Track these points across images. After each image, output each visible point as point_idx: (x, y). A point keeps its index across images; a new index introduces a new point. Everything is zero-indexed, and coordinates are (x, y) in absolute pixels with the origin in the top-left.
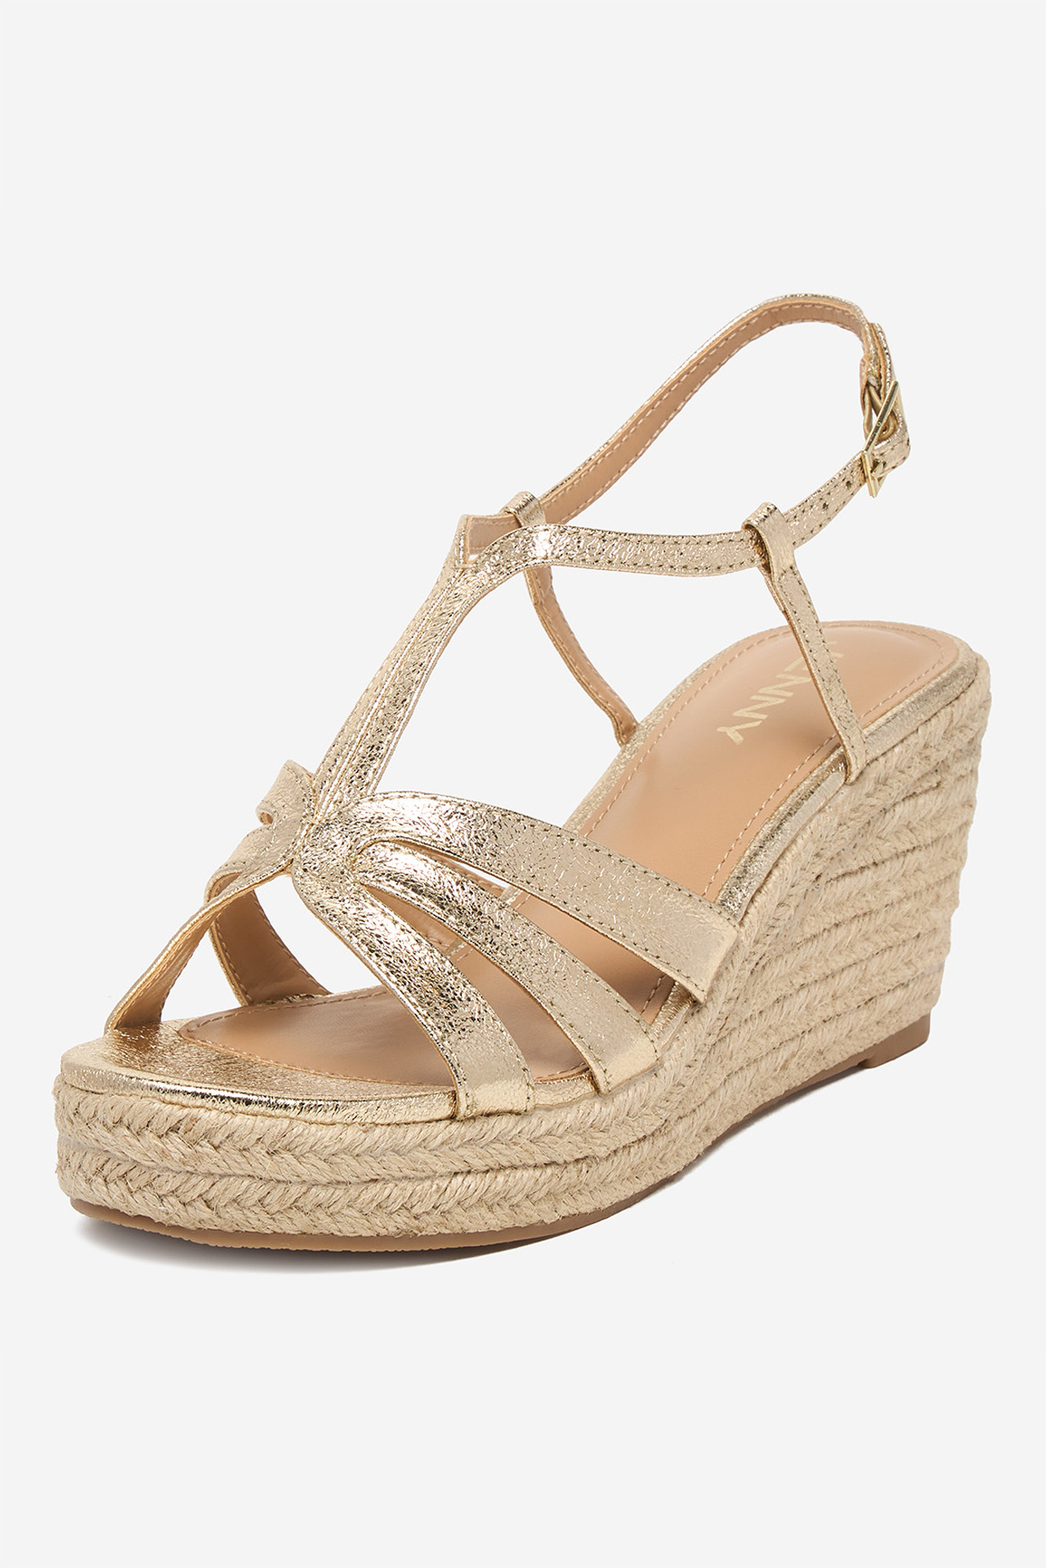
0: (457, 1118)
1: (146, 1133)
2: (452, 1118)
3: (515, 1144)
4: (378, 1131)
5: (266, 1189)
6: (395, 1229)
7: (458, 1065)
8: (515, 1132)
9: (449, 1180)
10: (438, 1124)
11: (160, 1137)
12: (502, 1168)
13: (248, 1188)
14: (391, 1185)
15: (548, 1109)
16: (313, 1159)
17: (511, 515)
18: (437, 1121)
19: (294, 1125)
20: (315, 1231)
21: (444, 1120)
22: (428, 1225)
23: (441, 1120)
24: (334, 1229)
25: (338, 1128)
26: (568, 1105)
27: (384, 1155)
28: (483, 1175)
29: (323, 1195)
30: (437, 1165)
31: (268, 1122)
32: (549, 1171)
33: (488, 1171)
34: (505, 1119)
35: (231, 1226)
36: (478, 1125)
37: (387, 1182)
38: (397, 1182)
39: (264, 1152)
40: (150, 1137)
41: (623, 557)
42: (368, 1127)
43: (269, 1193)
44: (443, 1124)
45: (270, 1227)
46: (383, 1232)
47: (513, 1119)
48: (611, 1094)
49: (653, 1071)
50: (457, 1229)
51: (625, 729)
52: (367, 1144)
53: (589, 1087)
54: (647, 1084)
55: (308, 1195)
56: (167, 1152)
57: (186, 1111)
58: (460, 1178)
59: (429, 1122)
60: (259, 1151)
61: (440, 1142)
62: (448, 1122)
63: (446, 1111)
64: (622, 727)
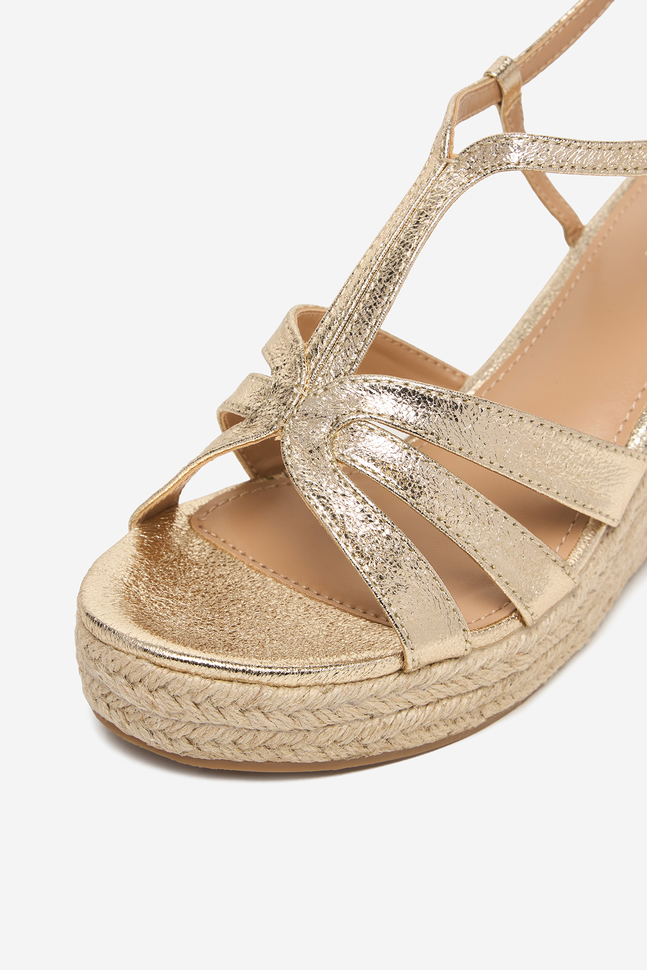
0: (405, 672)
1: (140, 686)
2: (401, 671)
3: (452, 682)
4: (337, 690)
5: (240, 734)
6: (346, 756)
7: (408, 637)
8: (453, 674)
9: (395, 716)
10: (388, 678)
11: (151, 692)
12: (439, 701)
13: (223, 734)
14: (345, 727)
15: (482, 649)
16: (279, 715)
17: (493, 80)
18: (387, 675)
19: (264, 691)
20: (280, 761)
21: (393, 674)
22: (374, 750)
23: (391, 674)
24: (294, 760)
25: (302, 690)
26: (500, 642)
27: (340, 707)
28: (424, 708)
29: (287, 739)
30: (385, 709)
31: (243, 688)
32: (480, 692)
33: (427, 705)
34: (445, 665)
35: (209, 756)
36: (423, 673)
37: (341, 725)
38: (350, 724)
39: (237, 711)
40: (141, 690)
41: (584, 163)
42: (326, 687)
43: (241, 737)
44: (392, 677)
45: (241, 758)
46: (335, 758)
47: (451, 665)
48: (536, 625)
49: (573, 594)
50: (399, 748)
51: (573, 232)
52: (325, 702)
53: (517, 624)
54: (566, 605)
55: (274, 739)
56: (156, 704)
57: (173, 674)
58: (404, 713)
59: (382, 677)
60: (234, 710)
61: (389, 691)
62: (397, 674)
63: (397, 666)
64: (570, 231)
